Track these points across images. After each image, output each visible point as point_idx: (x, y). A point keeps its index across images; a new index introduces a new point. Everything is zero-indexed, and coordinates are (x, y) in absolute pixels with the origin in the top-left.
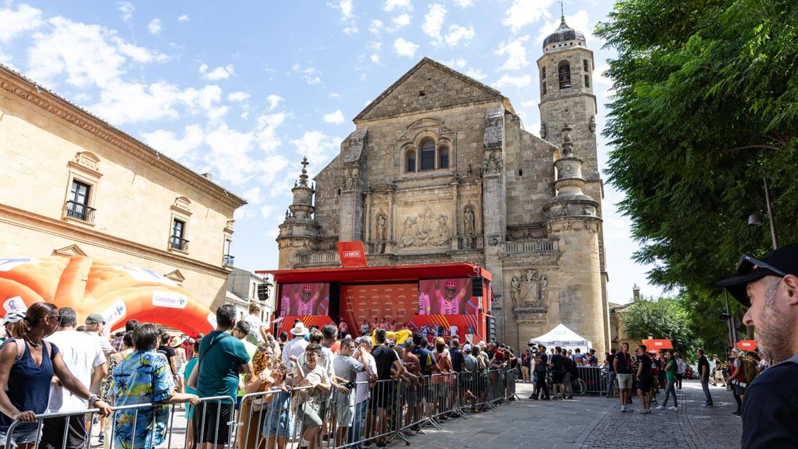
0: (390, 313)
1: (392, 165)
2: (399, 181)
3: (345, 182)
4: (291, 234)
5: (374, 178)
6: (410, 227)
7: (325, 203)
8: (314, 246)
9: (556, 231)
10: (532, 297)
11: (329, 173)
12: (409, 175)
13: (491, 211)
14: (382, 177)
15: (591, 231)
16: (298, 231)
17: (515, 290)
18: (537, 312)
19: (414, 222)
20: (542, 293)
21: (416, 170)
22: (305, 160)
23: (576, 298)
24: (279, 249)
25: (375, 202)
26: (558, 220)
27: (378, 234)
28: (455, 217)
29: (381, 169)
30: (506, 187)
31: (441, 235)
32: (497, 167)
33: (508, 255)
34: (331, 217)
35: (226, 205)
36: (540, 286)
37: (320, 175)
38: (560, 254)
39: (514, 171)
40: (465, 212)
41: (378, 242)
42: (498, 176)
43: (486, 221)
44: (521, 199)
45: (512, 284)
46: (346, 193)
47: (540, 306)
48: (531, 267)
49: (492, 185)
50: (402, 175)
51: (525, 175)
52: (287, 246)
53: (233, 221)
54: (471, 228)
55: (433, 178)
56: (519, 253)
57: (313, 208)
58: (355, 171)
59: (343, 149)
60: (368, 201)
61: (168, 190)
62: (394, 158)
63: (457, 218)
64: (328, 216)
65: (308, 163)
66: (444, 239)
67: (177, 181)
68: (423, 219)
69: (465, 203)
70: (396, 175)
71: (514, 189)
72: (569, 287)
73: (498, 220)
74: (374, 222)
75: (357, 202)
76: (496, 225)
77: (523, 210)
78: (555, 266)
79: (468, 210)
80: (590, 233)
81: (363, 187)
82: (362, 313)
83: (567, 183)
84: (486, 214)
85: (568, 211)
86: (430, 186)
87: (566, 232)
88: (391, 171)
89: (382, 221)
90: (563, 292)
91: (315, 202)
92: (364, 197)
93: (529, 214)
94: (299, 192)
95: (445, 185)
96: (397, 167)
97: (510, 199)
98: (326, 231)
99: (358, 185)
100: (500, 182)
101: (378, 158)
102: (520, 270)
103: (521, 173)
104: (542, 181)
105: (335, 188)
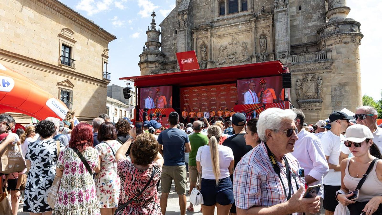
0: (215, 105)
1: (210, 11)
2: (215, 22)
3: (179, 24)
4: (147, 60)
5: (198, 21)
6: (223, 51)
7: (167, 40)
8: (162, 68)
9: (329, 45)
10: (311, 92)
11: (169, 20)
12: (221, 17)
13: (280, 35)
14: (203, 20)
15: (356, 43)
16: (151, 58)
17: (299, 88)
18: (316, 102)
19: (226, 48)
20: (319, 89)
21: (226, 13)
22: (154, 13)
23: (345, 91)
24: (140, 70)
25: (200, 36)
26: (332, 37)
27: (202, 57)
28: (254, 43)
29: (202, 15)
30: (290, 19)
31: (244, 55)
32: (285, 4)
33: (294, 64)
34: (171, 48)
35: (102, 38)
36: (317, 84)
37: (163, 22)
38: (332, 61)
39: (295, 8)
40: (260, 39)
41: (203, 62)
42: (285, 10)
43: (277, 42)
44: (301, 26)
45: (296, 84)
46: (181, 31)
47: (317, 98)
48: (310, 72)
49: (281, 17)
50: (216, 18)
51: (303, 9)
52: (145, 68)
53: (108, 50)
54: (265, 49)
55: (237, 17)
56: (301, 62)
57: (160, 43)
58: (186, 17)
59: (177, 4)
60: (195, 36)
61: (55, 23)
62: (211, 7)
63: (255, 43)
64: (170, 48)
65: (155, 15)
66: (246, 58)
67: (62, 17)
68: (231, 46)
69: (260, 32)
70: (212, 18)
71: (295, 20)
72: (340, 84)
73: (286, 41)
74: (199, 50)
75: (188, 36)
76: (284, 44)
77: (302, 34)
78: (329, 70)
79: (262, 37)
80: (355, 45)
81: (191, 27)
82: (195, 106)
83: (338, 11)
84: (277, 37)
85: (339, 30)
86: (236, 23)
87: (337, 45)
88: (209, 16)
89: (204, 49)
90: (335, 88)
91: (161, 40)
92: (192, 33)
93: (306, 37)
94: (151, 33)
95: (246, 21)
96: (213, 12)
97: (293, 27)
98: (169, 57)
99: (188, 25)
100: (286, 14)
101: (200, 8)
102: (302, 75)
103: (300, 9)
104: (315, 13)
105: (173, 30)
